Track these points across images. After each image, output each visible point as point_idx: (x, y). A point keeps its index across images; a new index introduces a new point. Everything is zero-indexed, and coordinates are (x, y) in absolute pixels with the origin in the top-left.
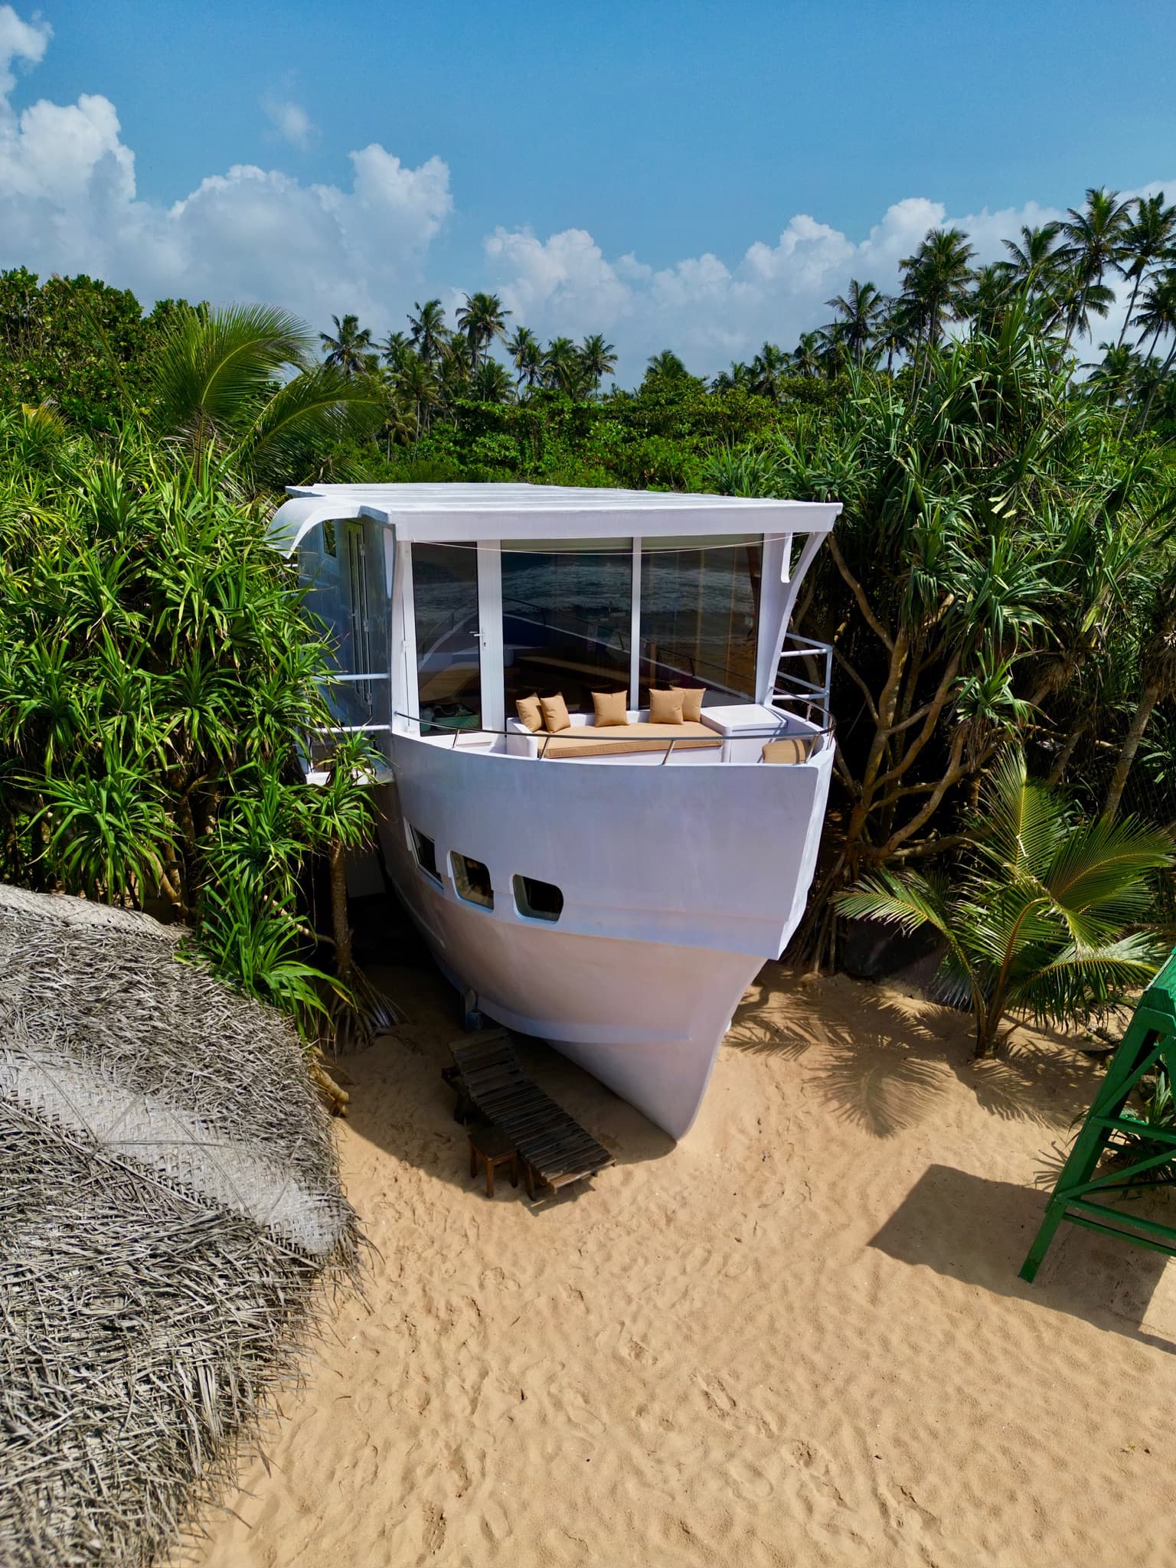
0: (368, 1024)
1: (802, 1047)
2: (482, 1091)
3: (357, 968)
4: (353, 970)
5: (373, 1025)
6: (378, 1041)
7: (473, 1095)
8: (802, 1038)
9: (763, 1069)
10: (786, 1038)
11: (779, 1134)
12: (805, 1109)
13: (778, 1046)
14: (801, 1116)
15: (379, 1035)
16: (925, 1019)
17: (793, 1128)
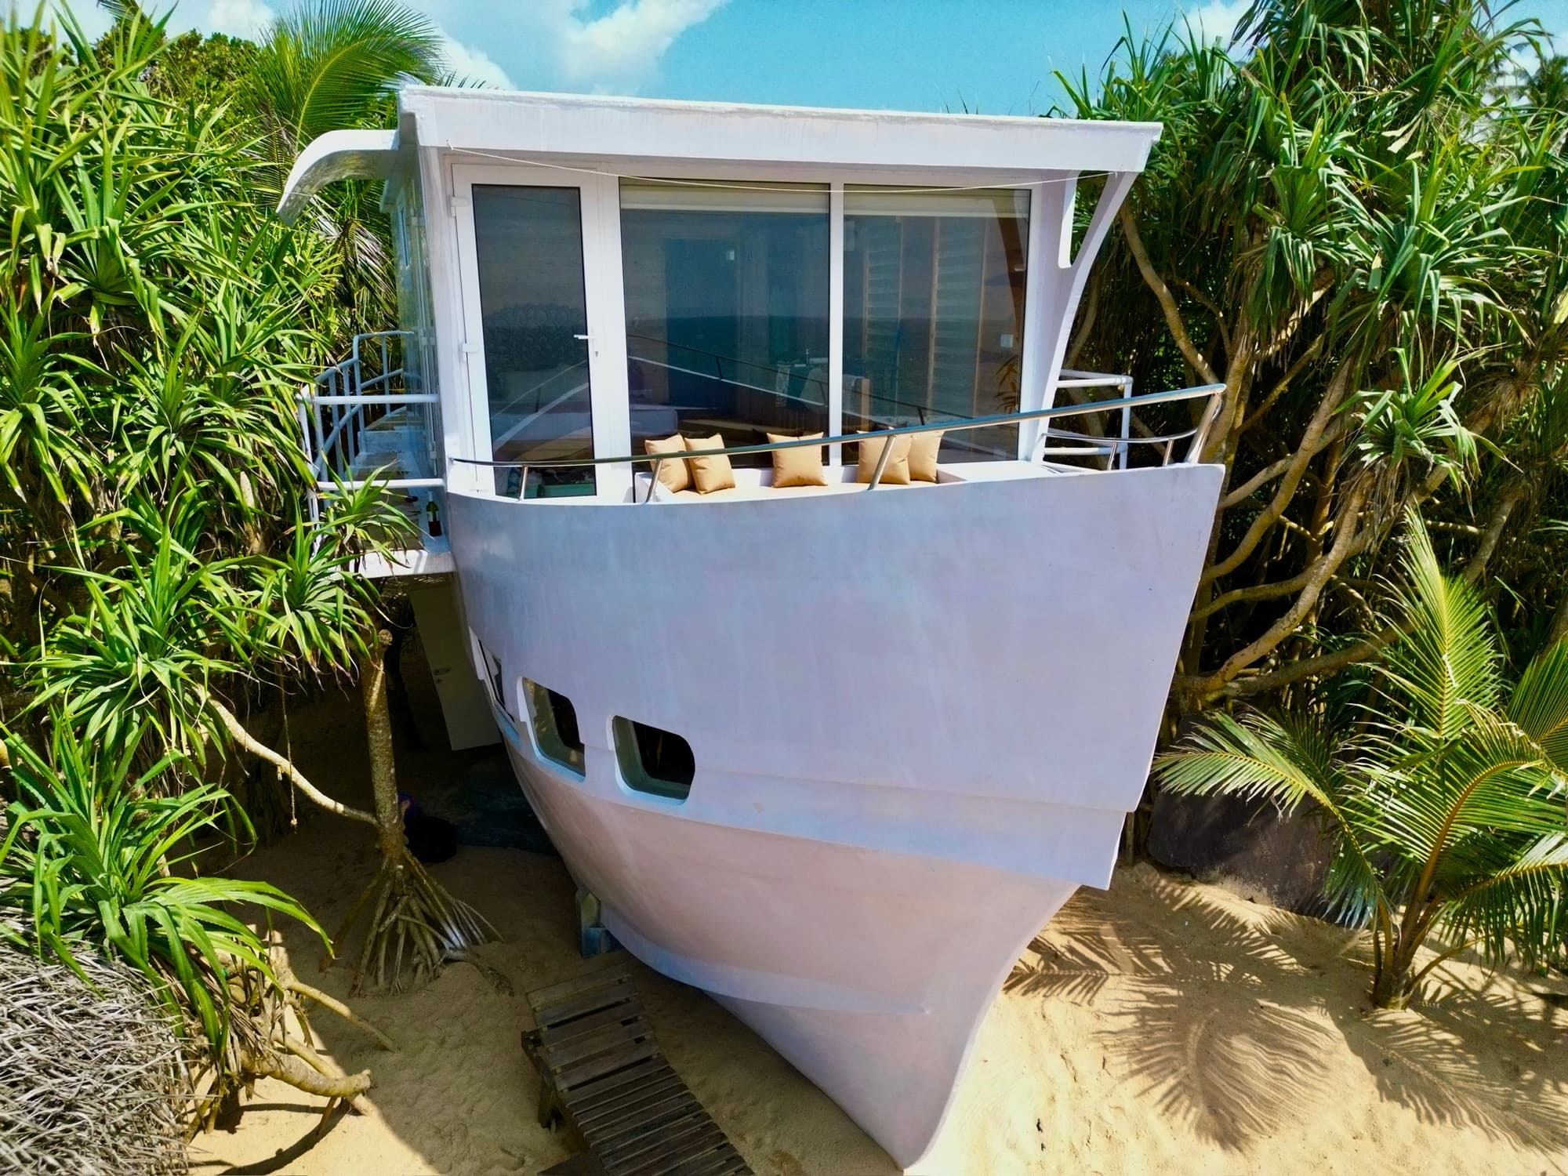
0: (432, 945)
1: (1096, 980)
2: (577, 1079)
3: (413, 861)
4: (406, 863)
5: (440, 946)
6: (446, 972)
7: (563, 1086)
8: (1095, 966)
9: (1038, 1022)
10: (1070, 965)
11: (1074, 1152)
12: (1112, 1101)
13: (1059, 978)
14: (1109, 1115)
15: (448, 961)
16: (1276, 934)
17: (1097, 1139)
